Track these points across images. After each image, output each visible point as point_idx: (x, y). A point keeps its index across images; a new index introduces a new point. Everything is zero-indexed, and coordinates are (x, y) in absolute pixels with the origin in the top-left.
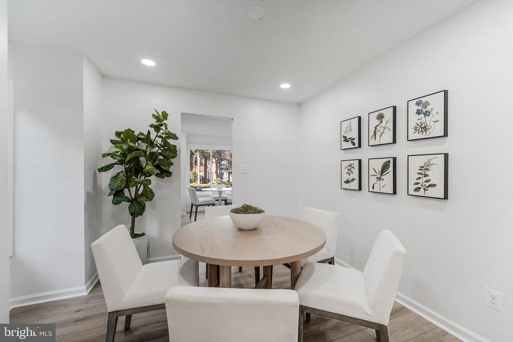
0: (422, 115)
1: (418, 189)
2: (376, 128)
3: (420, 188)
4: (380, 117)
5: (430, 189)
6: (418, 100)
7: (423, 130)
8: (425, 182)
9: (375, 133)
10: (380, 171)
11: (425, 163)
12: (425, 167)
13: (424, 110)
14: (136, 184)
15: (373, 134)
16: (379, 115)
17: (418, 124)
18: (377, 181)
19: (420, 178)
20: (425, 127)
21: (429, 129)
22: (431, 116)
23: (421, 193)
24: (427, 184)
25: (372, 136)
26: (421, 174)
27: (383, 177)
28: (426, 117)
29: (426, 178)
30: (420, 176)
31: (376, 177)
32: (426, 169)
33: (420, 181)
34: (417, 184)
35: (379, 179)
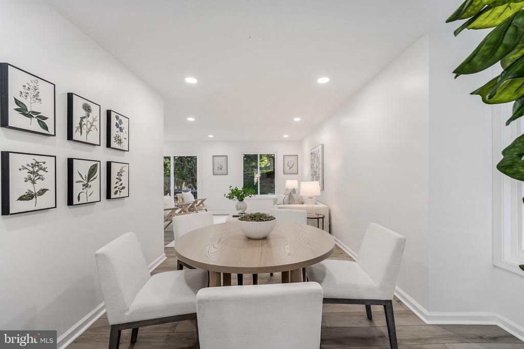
0: (119, 129)
1: (116, 193)
2: (82, 119)
3: (117, 191)
4: (87, 109)
5: (122, 191)
6: (117, 115)
7: (119, 142)
8: (120, 185)
9: (80, 125)
10: (87, 176)
11: (120, 170)
13: (120, 126)
16: (85, 105)
17: (116, 135)
18: (83, 189)
19: (117, 182)
20: (121, 140)
21: (122, 143)
22: (123, 133)
23: (118, 195)
24: (121, 187)
25: (77, 128)
27: (89, 184)
29: (120, 183)
30: (118, 180)
31: (83, 183)
32: (121, 175)
33: (117, 185)
34: (116, 187)
35: (86, 186)
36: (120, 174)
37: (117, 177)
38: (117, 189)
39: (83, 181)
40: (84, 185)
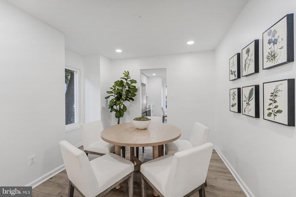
0: (272, 44)
1: (269, 115)
2: (246, 61)
3: (271, 113)
4: (248, 51)
5: (278, 114)
6: (269, 30)
7: (273, 58)
8: (275, 108)
9: (245, 65)
10: (248, 97)
11: (274, 89)
12: (274, 94)
13: (273, 39)
14: (119, 104)
15: (244, 66)
16: (247, 50)
17: (269, 53)
18: (247, 106)
19: (271, 104)
20: (274, 55)
21: (277, 56)
22: (278, 43)
23: (272, 118)
24: (276, 110)
25: (244, 68)
26: (271, 100)
27: (250, 102)
28: (275, 45)
29: (275, 105)
30: (271, 102)
31: (246, 102)
32: (276, 96)
33: (271, 107)
34: (269, 109)
35: (248, 104)
36: (274, 95)
37: (271, 98)
38: (271, 111)
39: (247, 100)
40: (247, 103)
